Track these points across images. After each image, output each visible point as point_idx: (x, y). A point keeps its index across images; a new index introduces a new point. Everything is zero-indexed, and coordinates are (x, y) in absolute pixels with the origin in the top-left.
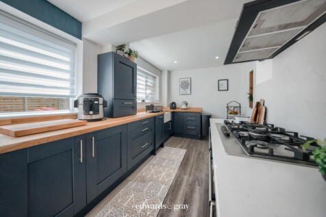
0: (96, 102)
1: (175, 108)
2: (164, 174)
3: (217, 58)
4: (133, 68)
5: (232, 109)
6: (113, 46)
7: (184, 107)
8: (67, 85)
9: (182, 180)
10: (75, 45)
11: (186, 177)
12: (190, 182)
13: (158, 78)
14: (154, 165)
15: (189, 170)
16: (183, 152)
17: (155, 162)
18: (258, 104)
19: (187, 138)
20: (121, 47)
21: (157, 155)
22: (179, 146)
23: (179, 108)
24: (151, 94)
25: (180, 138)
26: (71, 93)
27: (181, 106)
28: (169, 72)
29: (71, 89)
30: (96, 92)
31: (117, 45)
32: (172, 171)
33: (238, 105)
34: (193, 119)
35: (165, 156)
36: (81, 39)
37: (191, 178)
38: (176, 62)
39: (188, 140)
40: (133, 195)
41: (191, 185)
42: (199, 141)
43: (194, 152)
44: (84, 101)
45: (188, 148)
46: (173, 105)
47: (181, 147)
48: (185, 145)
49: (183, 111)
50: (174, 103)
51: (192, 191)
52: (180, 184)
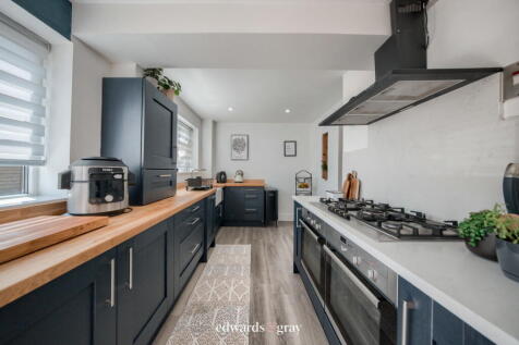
0: (118, 177)
1: (224, 181)
2: (232, 289)
3: (288, 111)
4: (172, 113)
5: (302, 180)
6: (138, 66)
7: (238, 178)
8: (25, 135)
9: (262, 293)
10: (48, 46)
11: (265, 286)
12: (273, 292)
13: (196, 131)
14: (210, 279)
15: (264, 273)
16: (246, 249)
17: (210, 274)
18: (350, 177)
19: (245, 226)
20: (153, 72)
21: (209, 261)
22: (238, 240)
23: (231, 181)
24: (186, 157)
25: (234, 228)
26: (34, 154)
27: (234, 179)
28: (215, 123)
29: (33, 146)
30: (98, 155)
31: (146, 67)
32: (242, 282)
33: (309, 176)
34: (254, 196)
35: (222, 261)
36: (69, 38)
37: (272, 286)
38: (230, 109)
39: (247, 229)
40: (195, 339)
41: (276, 295)
42: (263, 229)
43: (262, 247)
44: (91, 176)
45: (250, 241)
46: (222, 177)
47: (241, 242)
48: (246, 238)
49: (238, 185)
50: (223, 173)
51: (281, 304)
52: (262, 299)
